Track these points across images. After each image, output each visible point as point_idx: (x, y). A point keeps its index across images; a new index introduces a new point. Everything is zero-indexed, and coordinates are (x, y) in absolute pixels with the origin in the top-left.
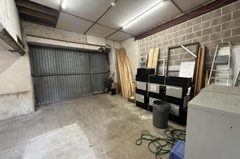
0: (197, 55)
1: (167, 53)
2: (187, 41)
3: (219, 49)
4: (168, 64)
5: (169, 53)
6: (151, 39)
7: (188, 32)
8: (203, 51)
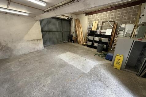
0: (113, 26)
1: (101, 24)
2: (110, 20)
3: (121, 25)
4: (101, 29)
5: (102, 24)
6: (95, 16)
7: (111, 16)
8: (116, 25)
